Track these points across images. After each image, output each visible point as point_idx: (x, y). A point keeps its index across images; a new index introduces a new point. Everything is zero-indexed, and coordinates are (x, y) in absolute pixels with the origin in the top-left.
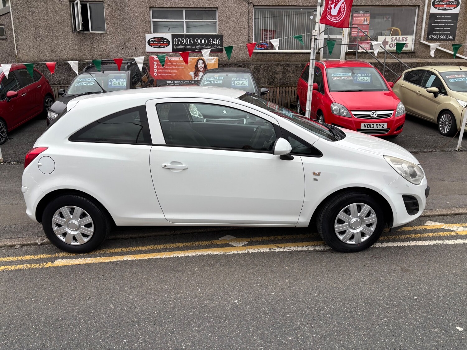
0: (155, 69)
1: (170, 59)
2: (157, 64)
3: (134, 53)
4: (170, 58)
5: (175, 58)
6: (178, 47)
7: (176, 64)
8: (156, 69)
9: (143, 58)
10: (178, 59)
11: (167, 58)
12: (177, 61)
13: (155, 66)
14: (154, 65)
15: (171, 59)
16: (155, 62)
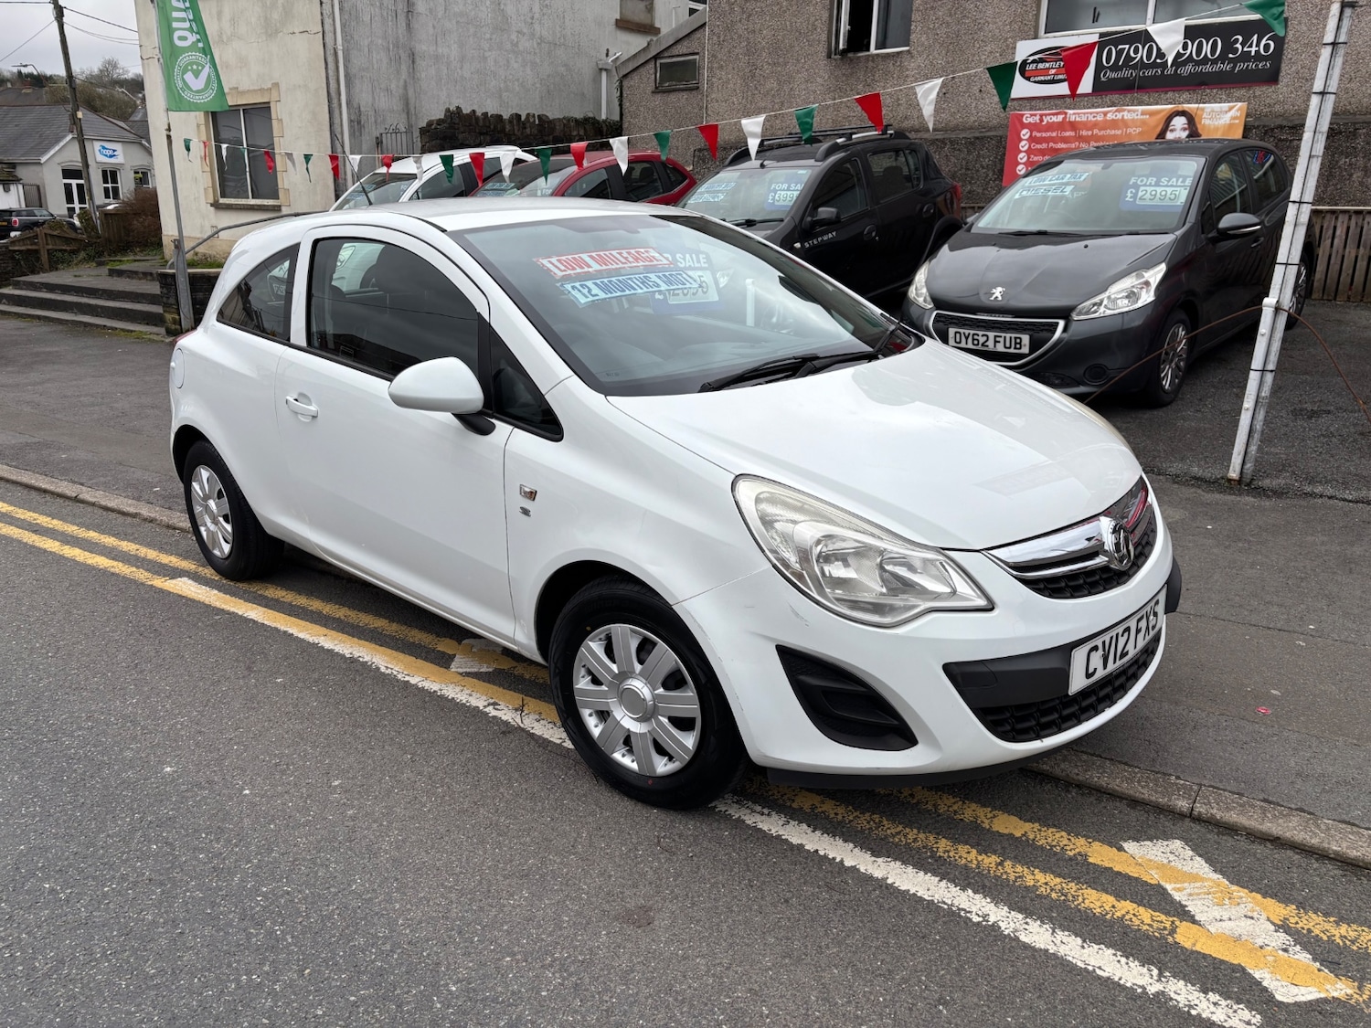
0: (1022, 152)
1: (1072, 119)
2: (1031, 136)
3: (973, 105)
4: (1074, 114)
5: (1091, 113)
6: (1113, 75)
7: (1090, 133)
8: (1024, 152)
9: (761, 119)
10: (1100, 118)
11: (1066, 114)
12: (1095, 125)
13: (1023, 143)
14: (1021, 140)
15: (1077, 119)
16: (1024, 131)
